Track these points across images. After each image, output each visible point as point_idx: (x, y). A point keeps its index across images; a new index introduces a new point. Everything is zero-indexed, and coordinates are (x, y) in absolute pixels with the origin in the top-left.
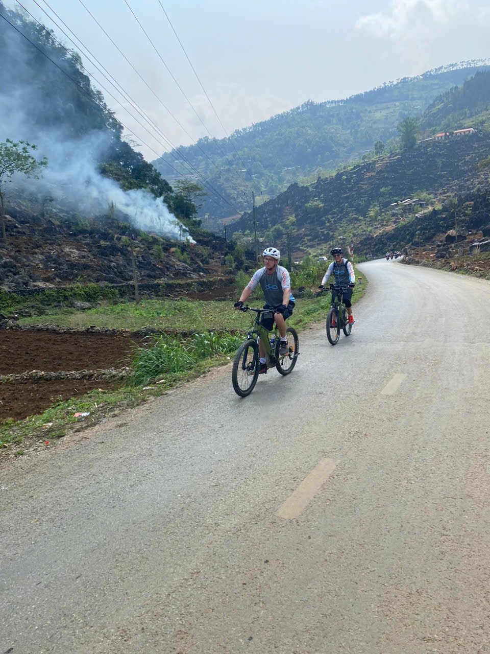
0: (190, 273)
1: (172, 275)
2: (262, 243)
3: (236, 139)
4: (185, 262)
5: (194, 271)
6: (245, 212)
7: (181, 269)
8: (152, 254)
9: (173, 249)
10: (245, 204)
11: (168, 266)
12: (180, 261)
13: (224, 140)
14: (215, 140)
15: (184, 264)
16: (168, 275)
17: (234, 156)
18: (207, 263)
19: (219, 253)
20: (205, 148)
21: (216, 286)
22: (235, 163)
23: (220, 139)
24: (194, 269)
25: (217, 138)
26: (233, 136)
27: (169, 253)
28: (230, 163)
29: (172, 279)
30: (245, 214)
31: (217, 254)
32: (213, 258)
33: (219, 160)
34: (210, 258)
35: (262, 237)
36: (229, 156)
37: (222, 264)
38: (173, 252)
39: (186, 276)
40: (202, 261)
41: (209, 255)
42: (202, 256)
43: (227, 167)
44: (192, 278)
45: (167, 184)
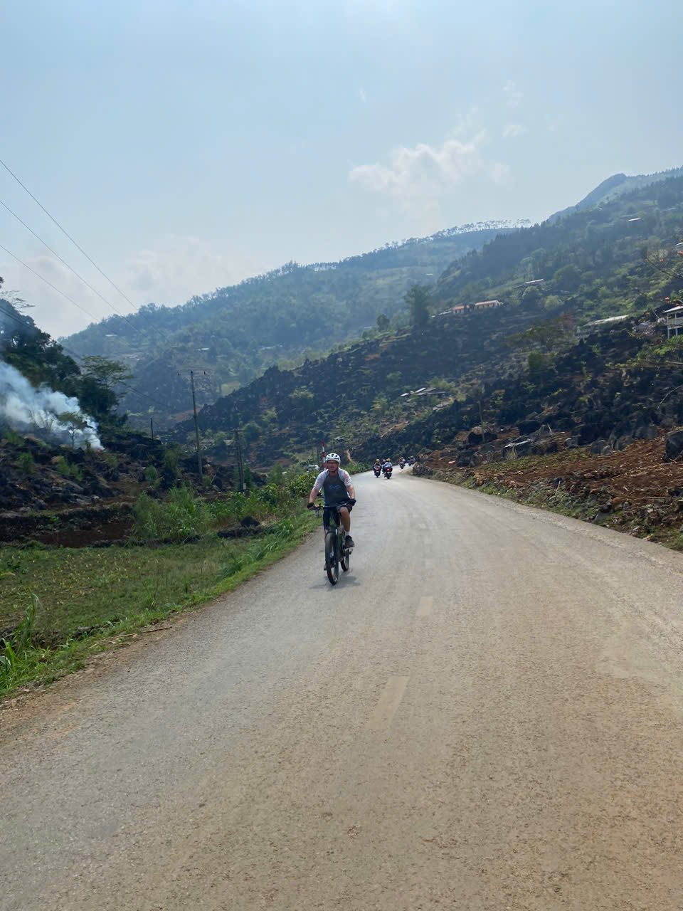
0: (76, 497)
1: (42, 501)
2: (229, 446)
3: (194, 308)
4: (73, 479)
5: (85, 493)
6: (206, 405)
7: (60, 491)
8: (15, 468)
9: (56, 459)
10: (207, 393)
11: (38, 486)
12: (64, 477)
13: (176, 309)
14: (164, 309)
15: (69, 482)
16: (34, 502)
17: (191, 330)
18: (115, 479)
19: (139, 463)
20: (150, 319)
21: (117, 518)
22: (192, 339)
23: (171, 307)
24: (85, 489)
25: (166, 306)
26: (189, 304)
27: (51, 464)
28: (186, 339)
29: (41, 508)
30: (206, 406)
31: (136, 464)
32: (126, 472)
33: (170, 335)
34: (121, 472)
35: (229, 438)
36: (184, 330)
37: (140, 481)
38: (56, 463)
39: (67, 502)
40: (107, 477)
41: (121, 465)
42: (108, 468)
43: (181, 345)
44: (78, 505)
45: (72, 362)
